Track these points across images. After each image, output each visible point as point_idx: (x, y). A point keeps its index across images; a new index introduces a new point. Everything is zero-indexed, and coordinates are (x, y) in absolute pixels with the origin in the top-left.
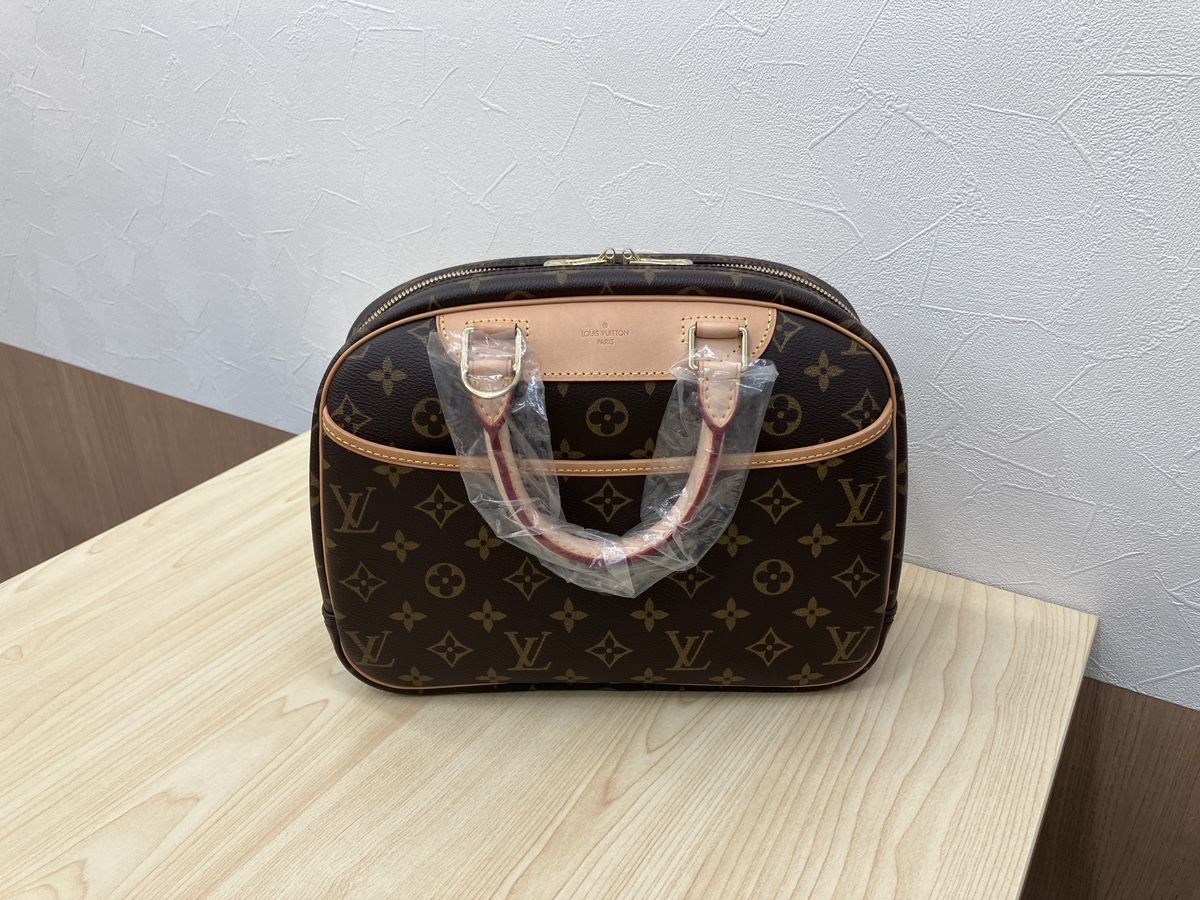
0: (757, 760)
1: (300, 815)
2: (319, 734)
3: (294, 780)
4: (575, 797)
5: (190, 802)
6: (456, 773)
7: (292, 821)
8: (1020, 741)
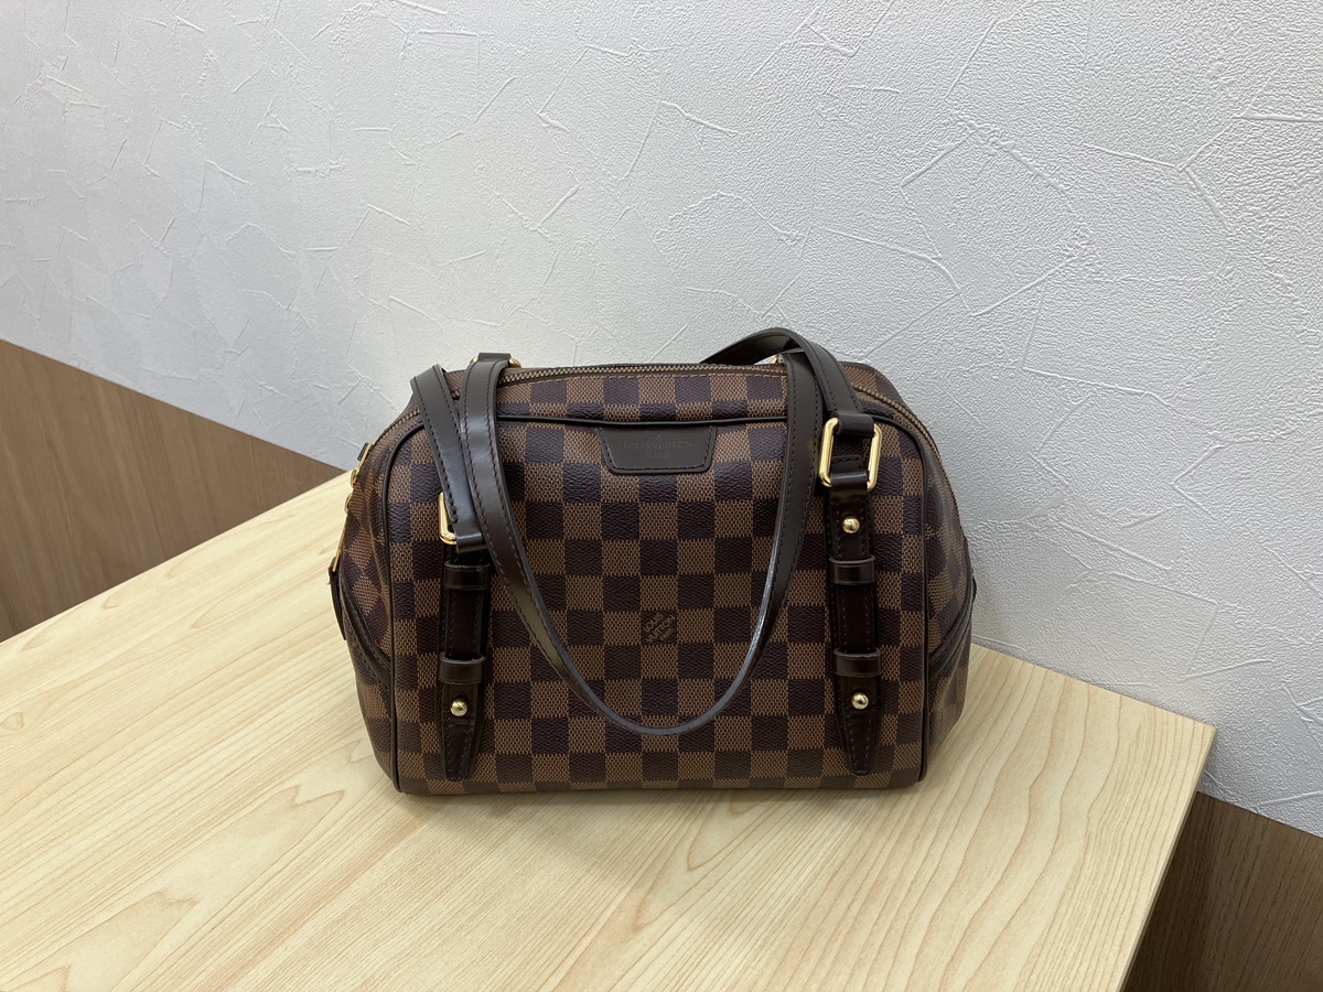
0: (810, 885)
1: (301, 926)
2: (330, 832)
3: (300, 884)
4: (603, 920)
5: (186, 905)
6: (476, 884)
7: (294, 932)
8: (1109, 877)
